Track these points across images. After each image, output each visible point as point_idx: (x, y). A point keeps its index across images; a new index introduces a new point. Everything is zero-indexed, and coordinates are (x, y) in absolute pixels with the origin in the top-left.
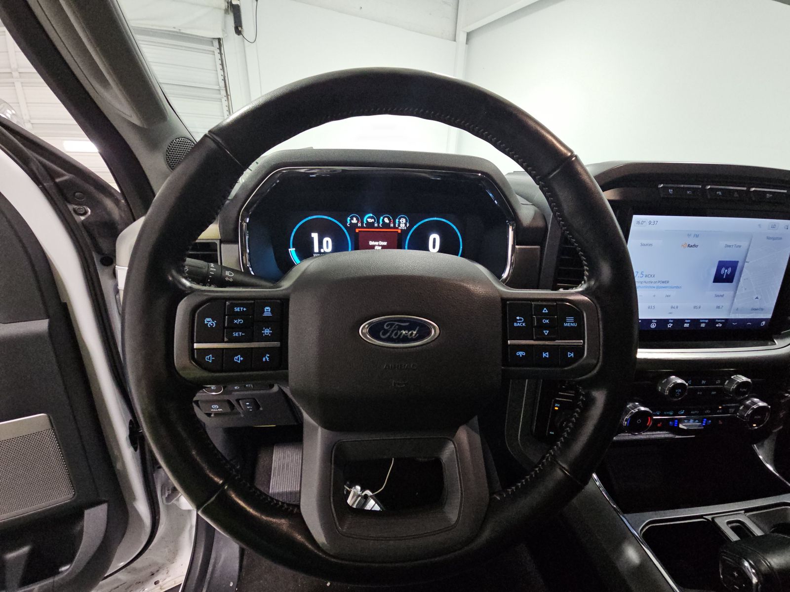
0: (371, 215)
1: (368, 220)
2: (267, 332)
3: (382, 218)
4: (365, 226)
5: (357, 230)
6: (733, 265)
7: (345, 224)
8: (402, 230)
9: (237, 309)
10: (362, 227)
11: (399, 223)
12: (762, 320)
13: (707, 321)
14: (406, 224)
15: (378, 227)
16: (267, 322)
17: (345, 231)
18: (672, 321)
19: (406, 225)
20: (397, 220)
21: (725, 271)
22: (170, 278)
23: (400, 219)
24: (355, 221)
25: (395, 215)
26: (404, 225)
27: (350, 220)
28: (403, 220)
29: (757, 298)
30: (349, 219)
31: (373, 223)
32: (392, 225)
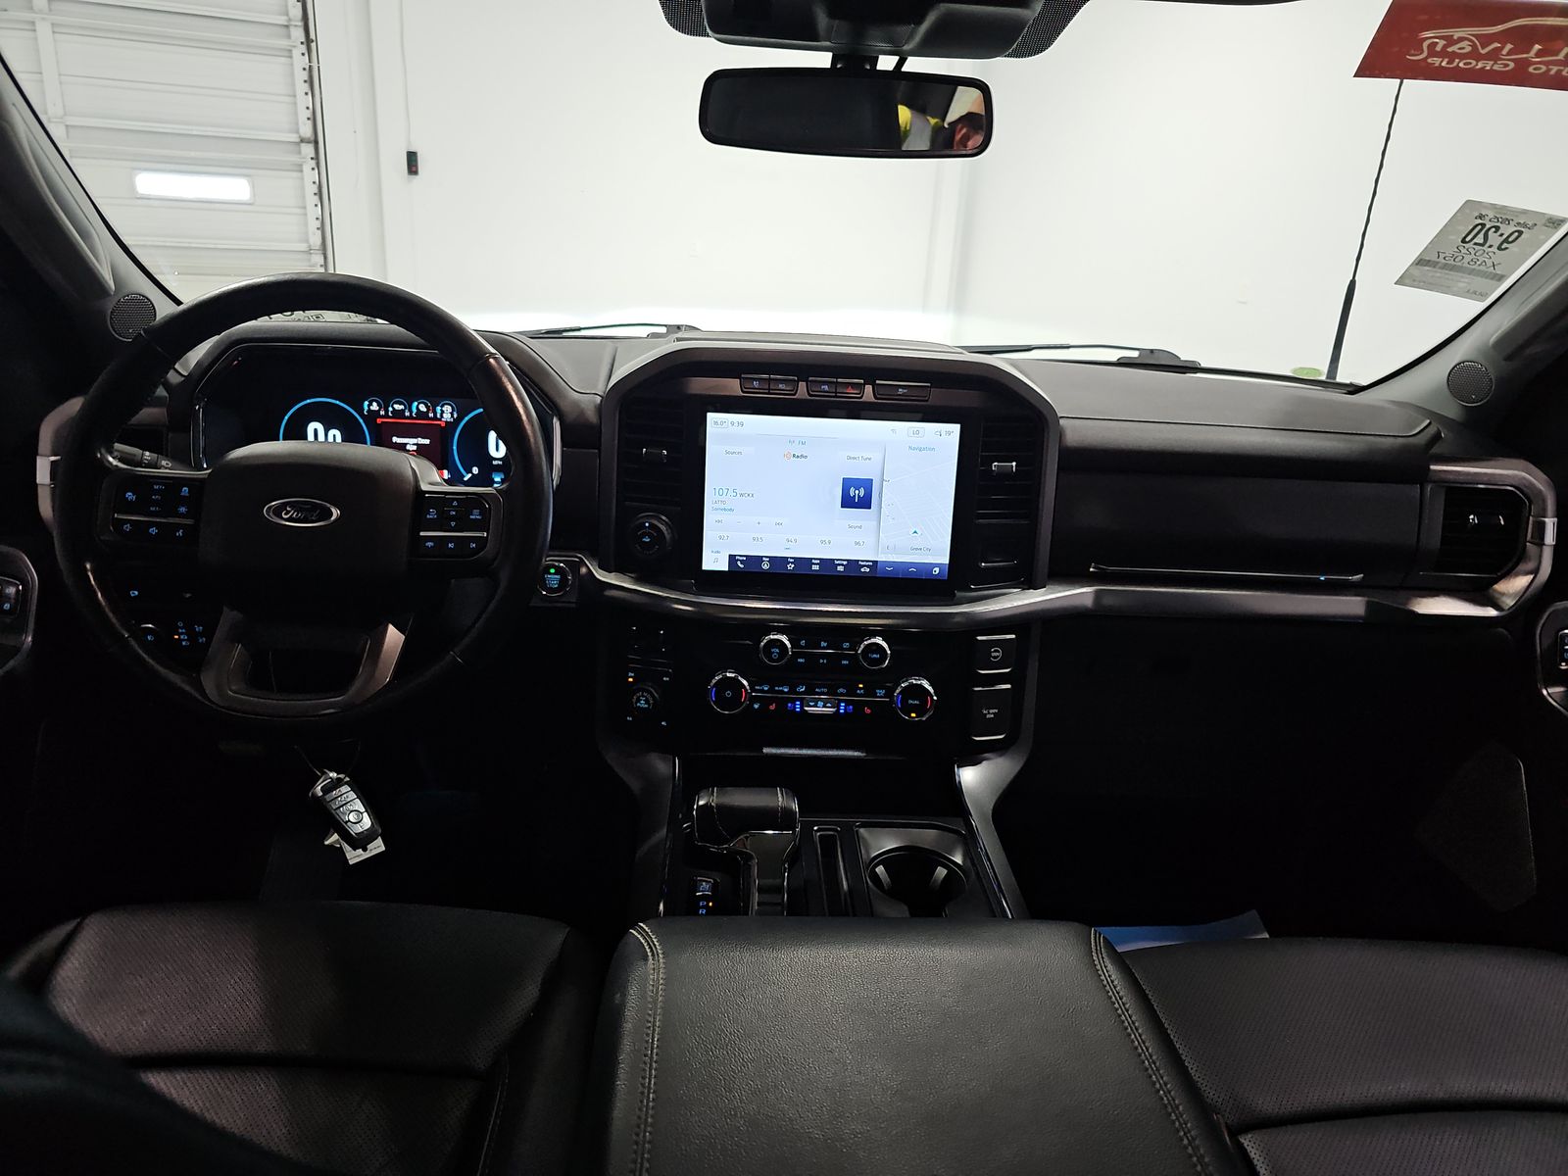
0: (400, 399)
1: (395, 406)
2: (183, 509)
3: (416, 403)
4: (390, 414)
5: (379, 421)
6: (867, 484)
7: (360, 411)
8: (446, 422)
9: (156, 487)
10: (386, 416)
11: (443, 412)
12: (937, 565)
13: (845, 563)
14: (452, 414)
15: (411, 417)
16: (183, 501)
17: (361, 421)
18: (792, 560)
19: (452, 416)
20: (439, 408)
21: (857, 493)
22: (99, 456)
23: (442, 406)
24: (375, 407)
25: (435, 400)
26: (450, 416)
27: (369, 406)
28: (448, 409)
29: (915, 532)
30: (366, 403)
31: (403, 411)
32: (431, 415)
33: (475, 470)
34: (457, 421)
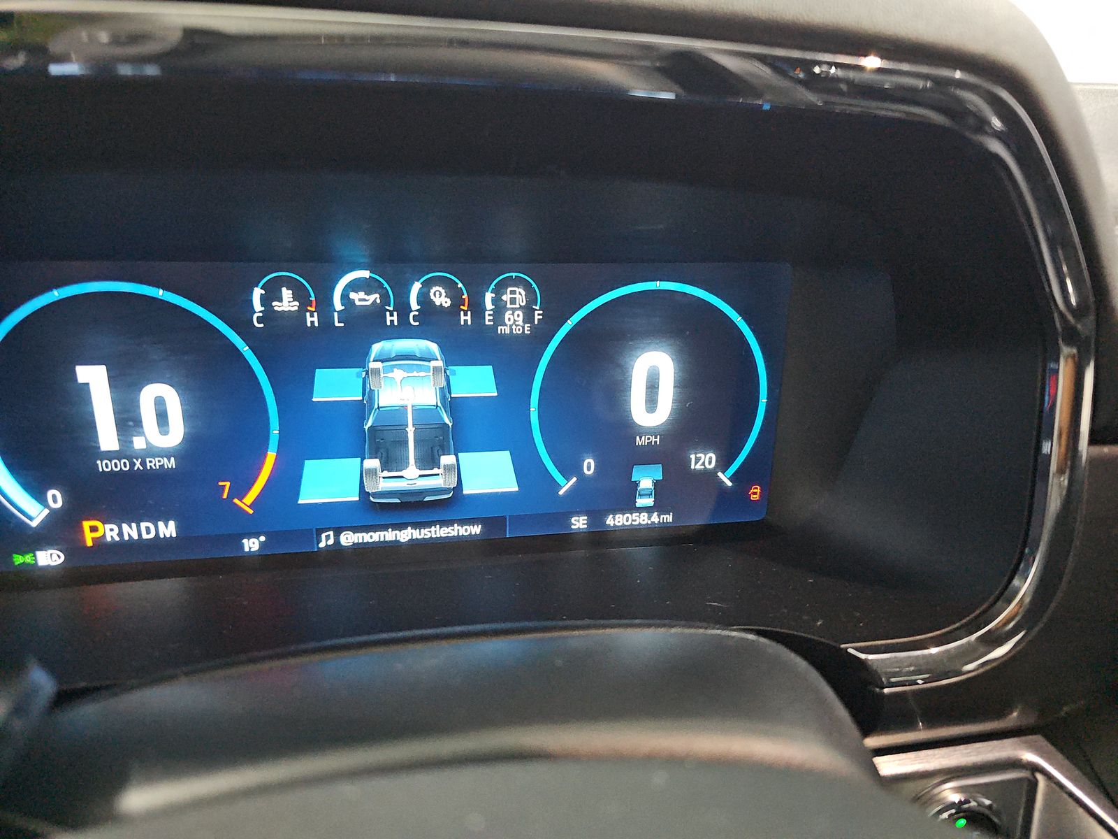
0: (366, 274)
1: (353, 295)
3: (417, 286)
4: (336, 323)
7: (238, 316)
8: (509, 336)
10: (324, 328)
11: (500, 309)
14: (528, 312)
15: (403, 330)
17: (246, 350)
19: (529, 317)
20: (489, 297)
23: (500, 290)
24: (287, 303)
26: (519, 317)
27: (265, 301)
28: (516, 296)
30: (257, 293)
31: (377, 310)
32: (466, 318)
33: (589, 466)
34: (541, 337)
